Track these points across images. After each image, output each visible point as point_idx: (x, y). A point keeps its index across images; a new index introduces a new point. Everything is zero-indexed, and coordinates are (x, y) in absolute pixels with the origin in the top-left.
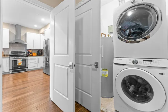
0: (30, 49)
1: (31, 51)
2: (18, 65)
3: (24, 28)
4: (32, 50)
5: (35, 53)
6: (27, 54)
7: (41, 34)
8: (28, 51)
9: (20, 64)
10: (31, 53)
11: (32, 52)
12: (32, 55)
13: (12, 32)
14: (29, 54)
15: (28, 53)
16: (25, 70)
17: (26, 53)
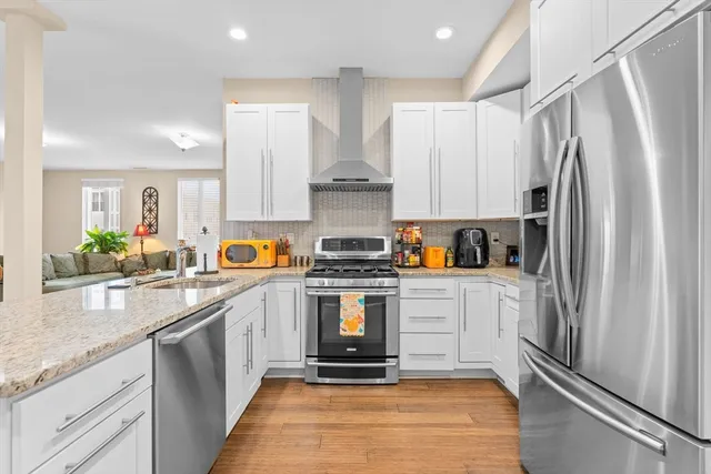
0: (411, 223)
1: (416, 233)
2: (342, 333)
3: (381, 82)
4: (423, 224)
5: (438, 250)
6: (392, 256)
7: (477, 99)
8: (397, 236)
9: (352, 326)
10: (417, 248)
11: (419, 242)
12: (422, 264)
13: (325, 124)
14: (407, 252)
15: (398, 248)
16: (381, 373)
17: (387, 250)
